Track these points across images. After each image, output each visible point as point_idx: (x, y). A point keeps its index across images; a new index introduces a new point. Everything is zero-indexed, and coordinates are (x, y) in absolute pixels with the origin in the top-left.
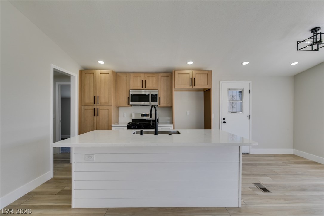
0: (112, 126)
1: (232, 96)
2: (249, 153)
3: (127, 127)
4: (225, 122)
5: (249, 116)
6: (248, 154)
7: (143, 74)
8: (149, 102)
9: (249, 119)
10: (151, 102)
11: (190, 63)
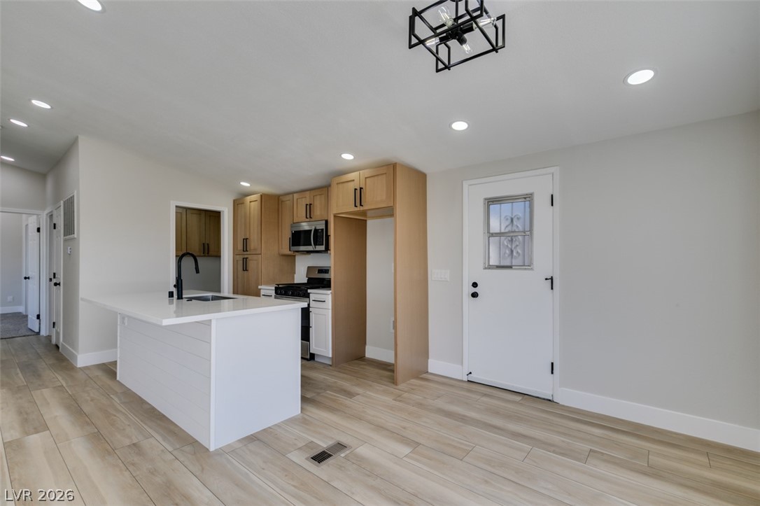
0: (260, 287)
1: (510, 220)
2: (551, 398)
3: (274, 291)
4: (475, 295)
5: (552, 279)
6: (550, 400)
7: (308, 192)
8: (311, 245)
9: (552, 289)
10: (315, 244)
11: (348, 157)
